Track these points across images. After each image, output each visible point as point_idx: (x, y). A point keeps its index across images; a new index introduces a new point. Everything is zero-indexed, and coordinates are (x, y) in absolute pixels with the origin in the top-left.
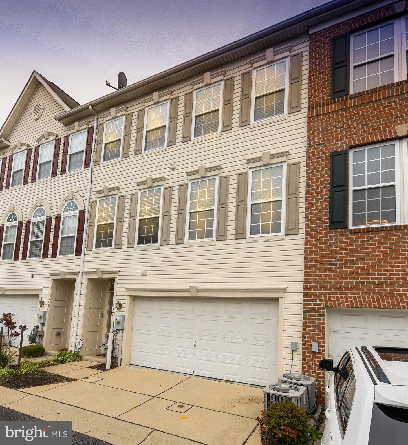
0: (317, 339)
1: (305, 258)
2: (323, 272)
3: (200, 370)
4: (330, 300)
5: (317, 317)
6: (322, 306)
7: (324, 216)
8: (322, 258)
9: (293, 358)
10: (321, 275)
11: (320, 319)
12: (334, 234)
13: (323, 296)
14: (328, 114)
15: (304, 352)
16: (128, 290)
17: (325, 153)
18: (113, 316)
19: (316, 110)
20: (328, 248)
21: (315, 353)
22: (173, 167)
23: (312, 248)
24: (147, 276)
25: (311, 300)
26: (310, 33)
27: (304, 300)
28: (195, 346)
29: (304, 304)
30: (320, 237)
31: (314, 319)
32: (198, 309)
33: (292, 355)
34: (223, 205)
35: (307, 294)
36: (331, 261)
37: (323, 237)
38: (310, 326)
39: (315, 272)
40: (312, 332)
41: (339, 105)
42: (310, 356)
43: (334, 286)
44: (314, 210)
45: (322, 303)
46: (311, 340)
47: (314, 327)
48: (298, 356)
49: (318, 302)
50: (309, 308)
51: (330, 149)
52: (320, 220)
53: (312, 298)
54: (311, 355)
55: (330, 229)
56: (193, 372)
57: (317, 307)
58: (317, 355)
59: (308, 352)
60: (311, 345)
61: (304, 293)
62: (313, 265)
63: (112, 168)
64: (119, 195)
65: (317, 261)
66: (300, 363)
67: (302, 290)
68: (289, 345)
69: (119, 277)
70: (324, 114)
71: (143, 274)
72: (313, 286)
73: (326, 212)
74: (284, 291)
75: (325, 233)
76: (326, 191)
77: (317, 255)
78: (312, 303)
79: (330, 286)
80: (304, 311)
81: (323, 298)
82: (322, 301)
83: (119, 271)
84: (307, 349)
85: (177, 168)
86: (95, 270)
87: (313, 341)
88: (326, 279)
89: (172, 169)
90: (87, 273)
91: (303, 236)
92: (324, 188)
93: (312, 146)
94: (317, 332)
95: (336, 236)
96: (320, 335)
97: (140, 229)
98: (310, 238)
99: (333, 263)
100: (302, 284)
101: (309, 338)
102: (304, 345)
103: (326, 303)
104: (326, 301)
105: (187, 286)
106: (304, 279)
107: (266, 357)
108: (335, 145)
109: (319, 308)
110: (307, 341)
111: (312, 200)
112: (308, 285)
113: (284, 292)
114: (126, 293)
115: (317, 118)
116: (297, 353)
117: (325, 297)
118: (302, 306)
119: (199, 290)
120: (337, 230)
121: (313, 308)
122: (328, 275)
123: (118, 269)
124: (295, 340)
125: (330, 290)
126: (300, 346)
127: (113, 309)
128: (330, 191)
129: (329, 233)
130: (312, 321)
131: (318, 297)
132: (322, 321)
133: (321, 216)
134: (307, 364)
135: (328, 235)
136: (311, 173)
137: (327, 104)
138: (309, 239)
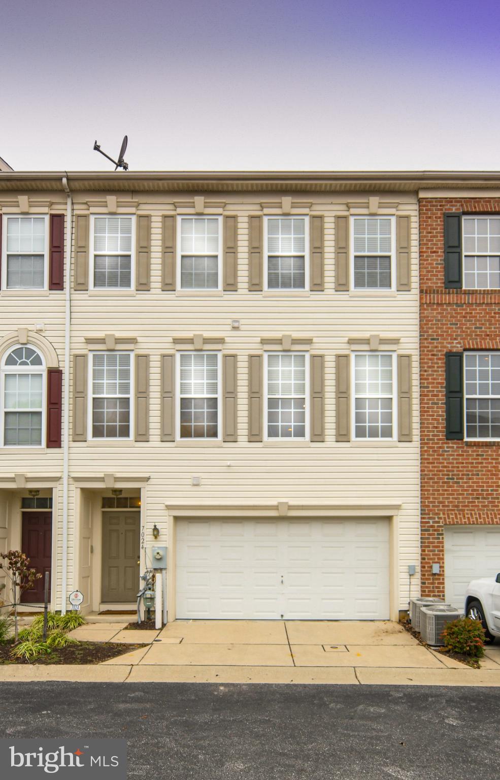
0: (436, 560)
1: (422, 471)
2: (441, 486)
3: (291, 612)
4: (449, 518)
5: (436, 536)
6: (441, 524)
7: (441, 423)
8: (440, 471)
9: (410, 583)
10: (439, 490)
11: (439, 538)
12: (451, 445)
13: (441, 513)
14: (442, 304)
15: (423, 575)
16: (169, 507)
17: (440, 351)
18: (143, 548)
19: (430, 296)
20: (445, 460)
21: (435, 574)
22: (236, 325)
23: (429, 459)
24: (202, 486)
25: (429, 518)
26: (422, 195)
27: (422, 518)
28: (282, 582)
29: (422, 522)
30: (437, 447)
31: (433, 538)
32: (283, 532)
33: (409, 580)
34: (318, 394)
35: (425, 511)
36: (448, 475)
37: (440, 447)
38: (429, 547)
39: (433, 487)
40: (431, 553)
41: (453, 298)
42: (429, 579)
43: (451, 502)
44: (430, 416)
45: (441, 521)
46: (431, 561)
47: (433, 547)
48: (417, 580)
49: (437, 520)
50: (428, 527)
51: (445, 347)
52: (436, 427)
53: (431, 516)
54: (431, 577)
55: (447, 439)
56: (282, 616)
57: (436, 525)
58: (437, 577)
59: (428, 575)
60: (431, 567)
61: (421, 510)
62: (431, 479)
63: (115, 303)
64: (136, 353)
65: (435, 475)
66: (419, 588)
67: (418, 506)
68: (405, 569)
69: (148, 488)
70: (438, 304)
71: (195, 483)
72: (431, 502)
73: (442, 420)
74: (398, 507)
75: (442, 443)
76: (442, 396)
77: (435, 467)
78: (431, 521)
79: (448, 502)
80: (422, 530)
81: (441, 516)
82: (440, 518)
83: (149, 479)
84: (427, 571)
85: (242, 328)
86: (102, 475)
87: (433, 562)
88: (444, 494)
89: (235, 328)
90: (77, 479)
91: (418, 444)
92: (440, 391)
93: (426, 339)
94: (436, 552)
95: (453, 447)
96: (439, 555)
97: (182, 414)
98: (427, 447)
99: (451, 477)
100: (419, 500)
101: (428, 559)
102: (423, 567)
103: (445, 520)
104: (445, 518)
105: (274, 502)
106: (421, 494)
107: (375, 586)
108: (449, 343)
109: (438, 526)
110: (427, 563)
111: (428, 404)
112: (426, 501)
113: (398, 509)
114: (166, 512)
115: (430, 307)
116: (415, 577)
117: (444, 514)
118: (418, 525)
119: (291, 508)
120: (453, 441)
121: (432, 526)
122: (446, 490)
123: (147, 475)
124: (412, 563)
125: (448, 506)
126: (418, 569)
127: (141, 538)
128: (446, 395)
129: (446, 443)
130: (431, 540)
131: (438, 514)
132: (441, 540)
133: (438, 423)
134: (427, 587)
135: (445, 445)
136: (425, 371)
137: (442, 293)
138: (426, 449)
